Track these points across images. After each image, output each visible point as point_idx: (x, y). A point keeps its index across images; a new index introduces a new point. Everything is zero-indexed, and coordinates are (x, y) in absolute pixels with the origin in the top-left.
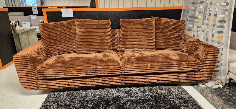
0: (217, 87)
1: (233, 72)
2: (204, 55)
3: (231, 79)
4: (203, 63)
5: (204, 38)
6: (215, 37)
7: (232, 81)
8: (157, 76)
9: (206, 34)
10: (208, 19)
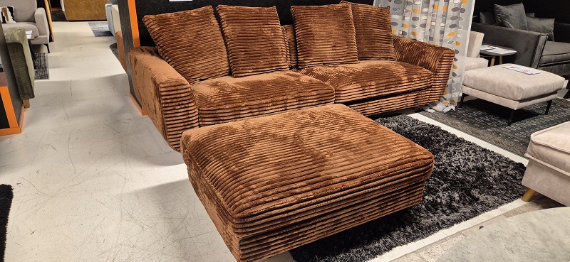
0: (448, 109)
1: (469, 85)
2: (438, 62)
3: (464, 95)
4: (436, 75)
5: (425, 37)
6: (446, 34)
7: (465, 100)
8: (381, 100)
9: (430, 30)
10: (433, 6)
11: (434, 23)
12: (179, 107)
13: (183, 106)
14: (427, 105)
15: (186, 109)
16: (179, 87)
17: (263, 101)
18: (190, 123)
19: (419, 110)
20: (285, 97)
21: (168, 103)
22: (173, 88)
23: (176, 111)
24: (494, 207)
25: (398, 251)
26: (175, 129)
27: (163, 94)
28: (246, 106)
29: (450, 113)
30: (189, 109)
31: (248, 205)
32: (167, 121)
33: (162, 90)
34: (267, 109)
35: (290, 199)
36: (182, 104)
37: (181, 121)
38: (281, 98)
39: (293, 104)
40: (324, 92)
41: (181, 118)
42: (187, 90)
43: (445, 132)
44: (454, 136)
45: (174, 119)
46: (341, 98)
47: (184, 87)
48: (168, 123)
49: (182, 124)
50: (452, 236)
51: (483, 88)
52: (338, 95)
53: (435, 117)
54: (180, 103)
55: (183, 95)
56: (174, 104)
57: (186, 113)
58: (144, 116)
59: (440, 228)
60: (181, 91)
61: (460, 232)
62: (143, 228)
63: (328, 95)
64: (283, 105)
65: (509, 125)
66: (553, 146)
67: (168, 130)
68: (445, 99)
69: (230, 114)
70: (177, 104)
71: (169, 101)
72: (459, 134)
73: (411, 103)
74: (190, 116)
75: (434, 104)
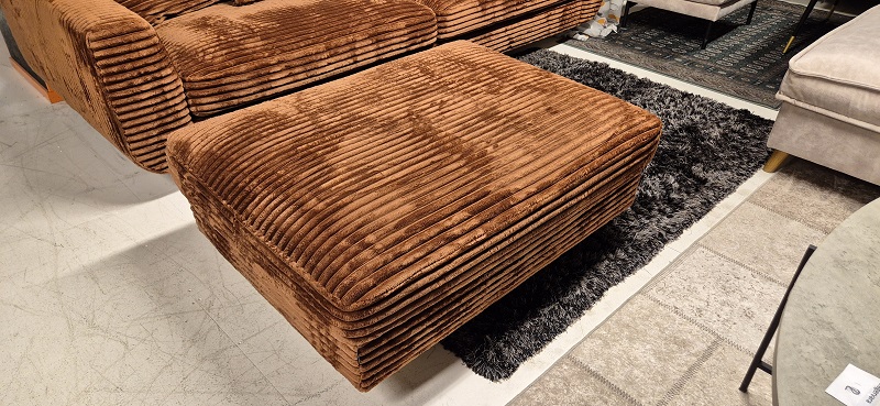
0: (605, 33)
3: (630, 4)
7: (631, 10)
8: (509, 27)
12: (140, 81)
13: (149, 78)
14: (575, 29)
15: (156, 84)
16: (132, 37)
17: (311, 50)
18: (170, 111)
19: (563, 38)
20: (351, 38)
21: (113, 74)
22: (119, 40)
23: (135, 90)
24: (730, 190)
25: (615, 296)
26: (142, 128)
27: (97, 54)
28: (279, 62)
29: (611, 38)
30: (163, 82)
31: (370, 281)
32: (120, 114)
33: (94, 45)
34: (320, 64)
35: (447, 251)
36: (147, 73)
37: (150, 110)
38: (343, 40)
39: (367, 49)
40: (417, 20)
41: (149, 102)
42: (151, 42)
43: (619, 72)
44: (633, 77)
45: (135, 106)
46: (448, 30)
47: (143, 35)
48: (123, 117)
49: (155, 117)
50: (687, 252)
52: (442, 25)
53: (590, 46)
54: (142, 71)
55: (144, 53)
56: (128, 75)
57: (158, 92)
58: (56, 105)
59: (665, 242)
60: (140, 45)
61: (696, 243)
62: (126, 344)
63: (425, 25)
64: (349, 54)
65: (704, 47)
66: (829, 76)
67: (127, 132)
68: (600, 15)
69: (250, 83)
70: (135, 74)
71: (115, 69)
72: (641, 73)
73: (555, 28)
74: (169, 96)
75: (586, 25)
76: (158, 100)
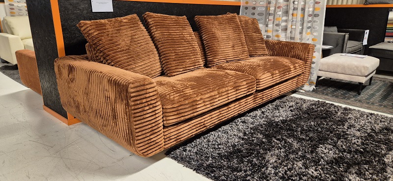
1: (323, 70)
2: (307, 54)
3: (319, 77)
4: (306, 63)
8: (280, 85)
9: (291, 32)
10: (293, 14)
11: (294, 27)
12: (147, 108)
13: (151, 106)
15: (153, 109)
19: (294, 92)
20: (226, 89)
21: (137, 105)
23: (145, 112)
28: (201, 99)
29: (314, 90)
30: (156, 108)
34: (215, 100)
36: (151, 104)
38: (224, 90)
39: (232, 94)
40: (250, 81)
42: (154, 89)
46: (261, 86)
47: (152, 85)
49: (150, 126)
51: (335, 70)
52: (258, 84)
53: (307, 93)
54: (149, 103)
55: (152, 94)
57: (154, 113)
58: (70, 126)
60: (150, 90)
63: (252, 84)
64: (226, 96)
65: (359, 94)
70: (146, 104)
71: (138, 102)
75: (302, 86)
76: (153, 118)
